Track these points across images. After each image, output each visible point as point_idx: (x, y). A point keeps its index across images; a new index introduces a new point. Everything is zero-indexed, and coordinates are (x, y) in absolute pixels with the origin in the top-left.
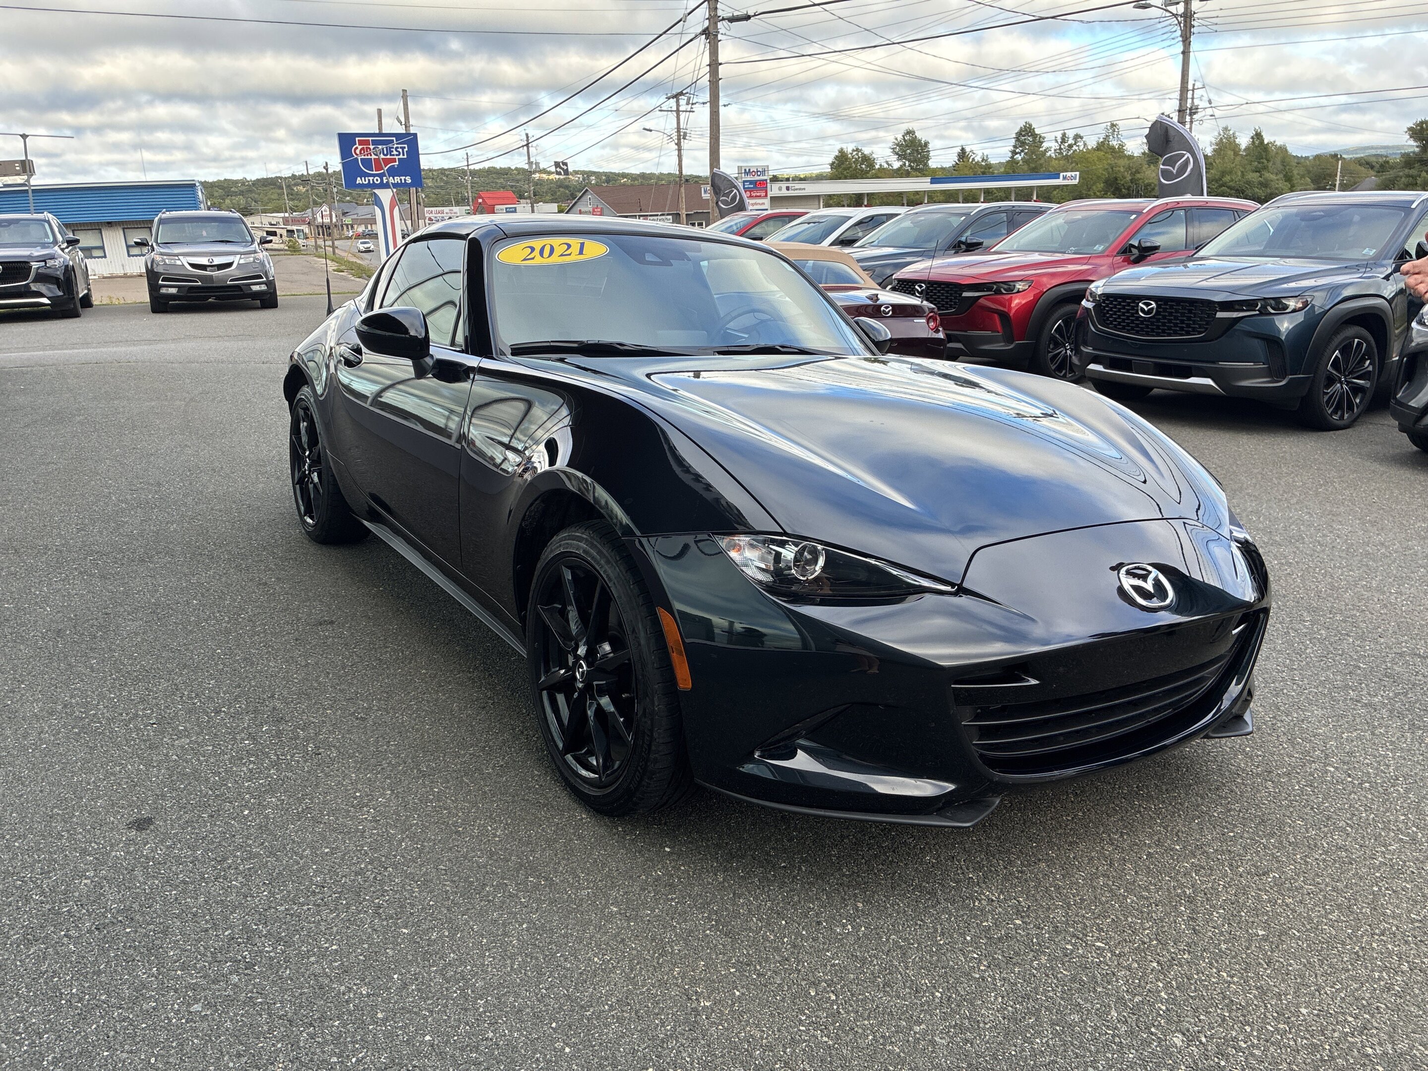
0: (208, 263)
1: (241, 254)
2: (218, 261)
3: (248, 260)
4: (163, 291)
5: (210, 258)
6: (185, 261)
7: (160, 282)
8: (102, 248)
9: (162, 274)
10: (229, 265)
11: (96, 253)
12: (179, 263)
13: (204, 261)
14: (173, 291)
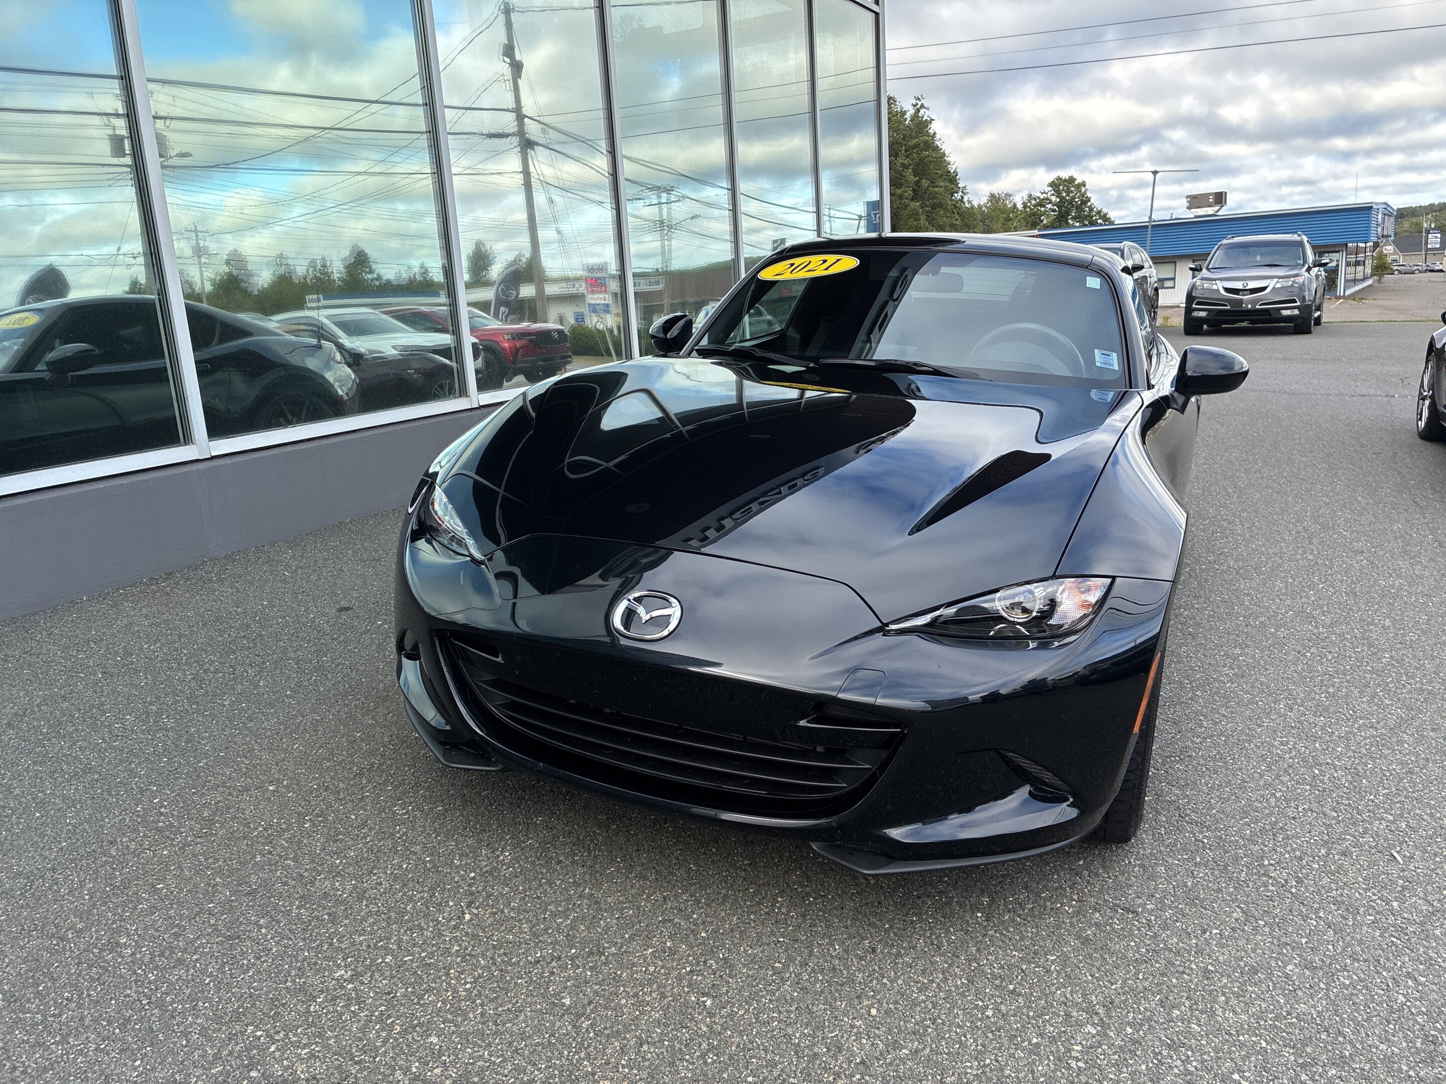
0: (1241, 287)
1: (1279, 277)
2: (1252, 285)
3: (1285, 284)
4: (1195, 314)
5: (1245, 282)
6: (1219, 286)
7: (1194, 306)
8: (1173, 279)
9: (1198, 298)
10: (1264, 289)
11: (1168, 284)
12: (1215, 287)
13: (1238, 285)
14: (1203, 314)
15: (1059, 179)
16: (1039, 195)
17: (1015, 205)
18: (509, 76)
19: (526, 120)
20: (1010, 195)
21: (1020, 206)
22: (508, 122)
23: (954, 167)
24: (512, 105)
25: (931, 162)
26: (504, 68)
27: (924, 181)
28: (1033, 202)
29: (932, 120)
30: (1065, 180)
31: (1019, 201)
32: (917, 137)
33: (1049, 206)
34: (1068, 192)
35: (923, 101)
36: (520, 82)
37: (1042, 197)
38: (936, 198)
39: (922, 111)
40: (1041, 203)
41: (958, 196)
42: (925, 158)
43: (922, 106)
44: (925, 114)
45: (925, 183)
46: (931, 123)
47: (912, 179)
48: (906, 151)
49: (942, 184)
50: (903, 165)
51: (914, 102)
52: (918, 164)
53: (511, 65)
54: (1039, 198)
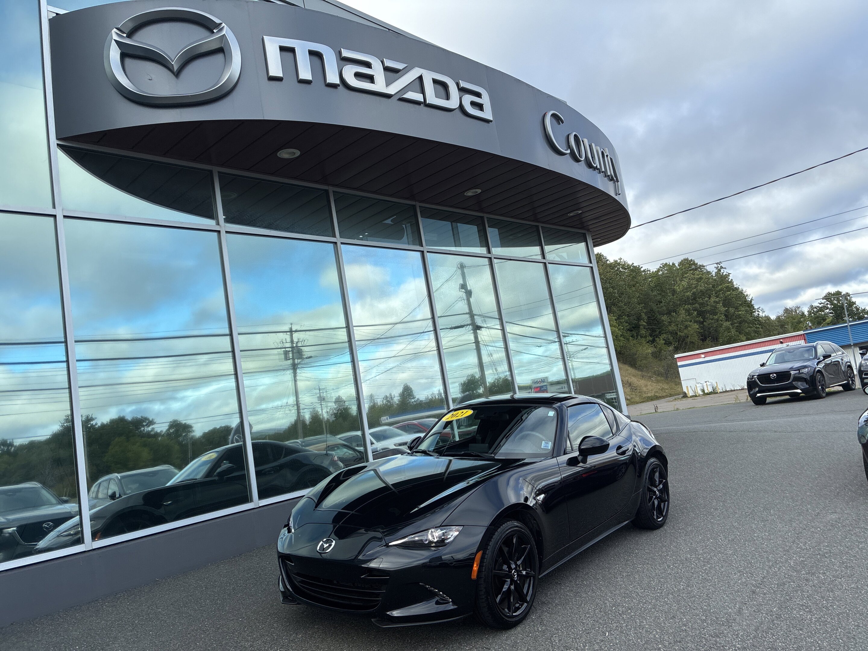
15: (829, 294)
16: (819, 305)
17: (803, 313)
18: (465, 297)
19: (475, 317)
20: (798, 308)
21: (806, 313)
22: (466, 319)
23: (750, 297)
24: (467, 311)
25: (733, 298)
26: (462, 294)
27: (731, 309)
28: (815, 310)
29: (729, 274)
30: (834, 294)
31: (806, 310)
32: (721, 284)
33: (828, 311)
34: (838, 300)
35: (721, 265)
36: (472, 300)
37: (820, 306)
38: (741, 318)
39: (722, 271)
40: (821, 309)
41: (756, 314)
42: (728, 296)
43: (722, 267)
44: (724, 272)
45: (732, 310)
46: (729, 276)
47: (723, 309)
48: (716, 293)
49: (743, 309)
50: (715, 302)
51: (716, 265)
52: (724, 300)
53: (466, 293)
54: (818, 307)
